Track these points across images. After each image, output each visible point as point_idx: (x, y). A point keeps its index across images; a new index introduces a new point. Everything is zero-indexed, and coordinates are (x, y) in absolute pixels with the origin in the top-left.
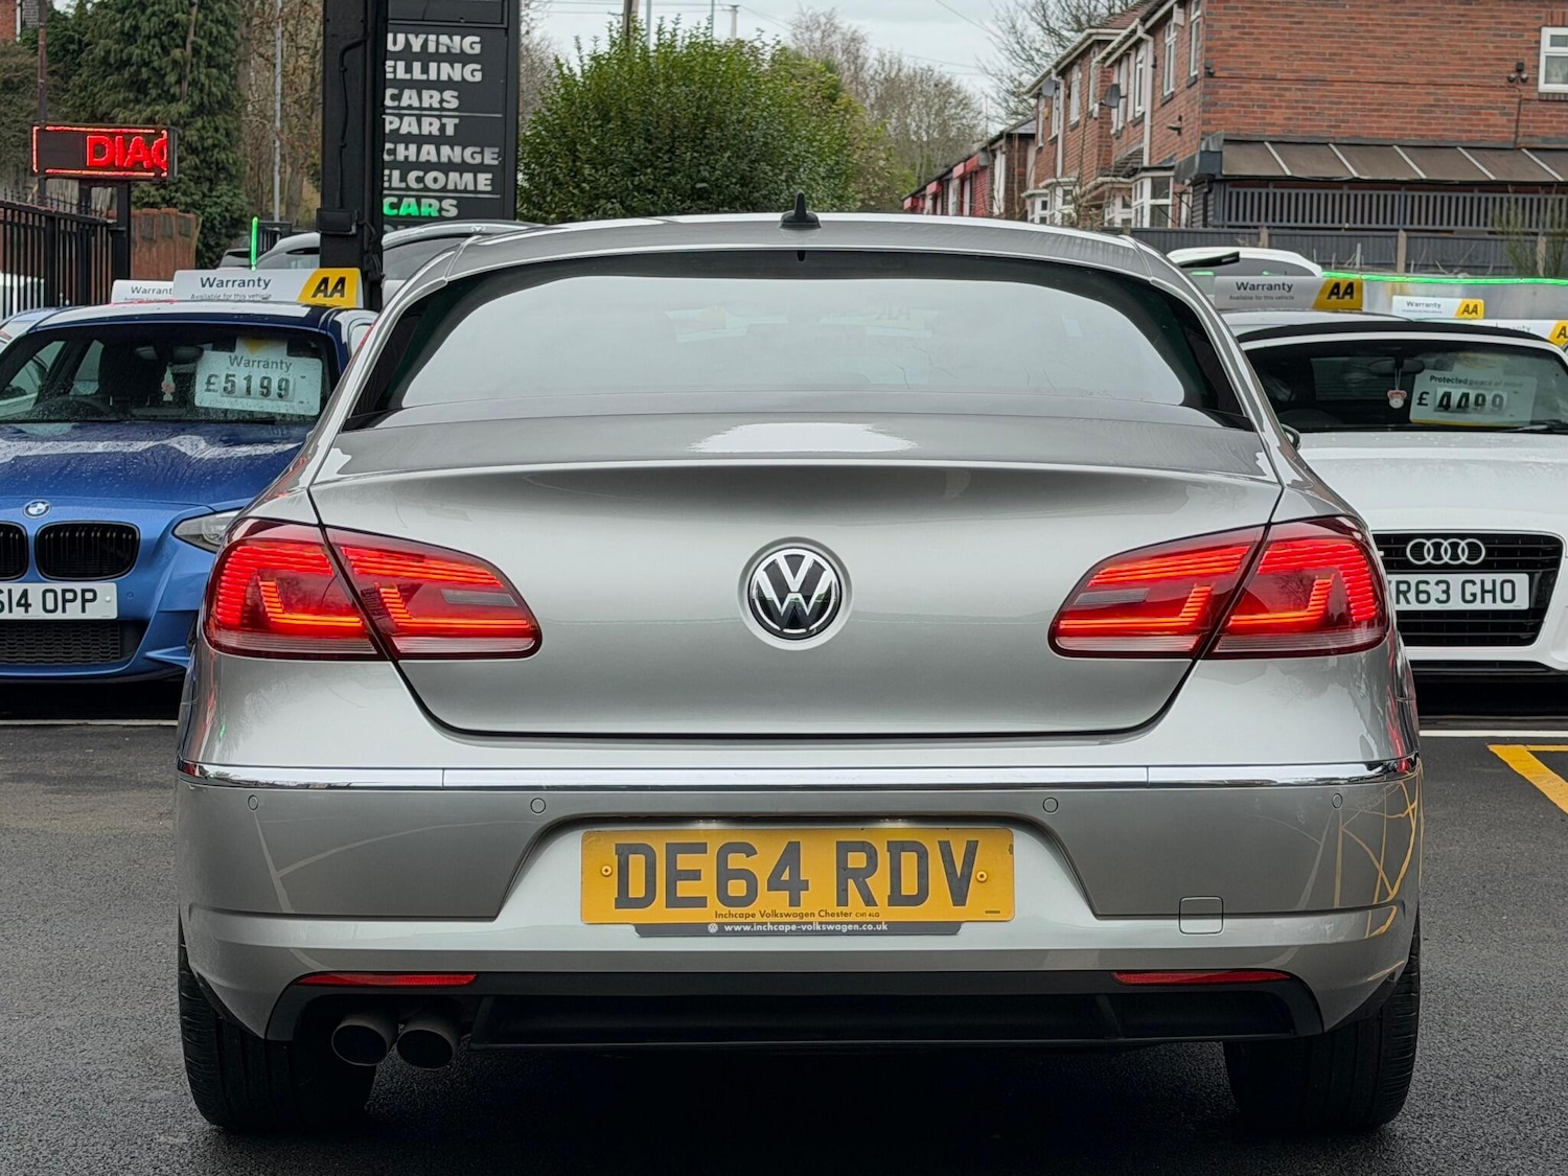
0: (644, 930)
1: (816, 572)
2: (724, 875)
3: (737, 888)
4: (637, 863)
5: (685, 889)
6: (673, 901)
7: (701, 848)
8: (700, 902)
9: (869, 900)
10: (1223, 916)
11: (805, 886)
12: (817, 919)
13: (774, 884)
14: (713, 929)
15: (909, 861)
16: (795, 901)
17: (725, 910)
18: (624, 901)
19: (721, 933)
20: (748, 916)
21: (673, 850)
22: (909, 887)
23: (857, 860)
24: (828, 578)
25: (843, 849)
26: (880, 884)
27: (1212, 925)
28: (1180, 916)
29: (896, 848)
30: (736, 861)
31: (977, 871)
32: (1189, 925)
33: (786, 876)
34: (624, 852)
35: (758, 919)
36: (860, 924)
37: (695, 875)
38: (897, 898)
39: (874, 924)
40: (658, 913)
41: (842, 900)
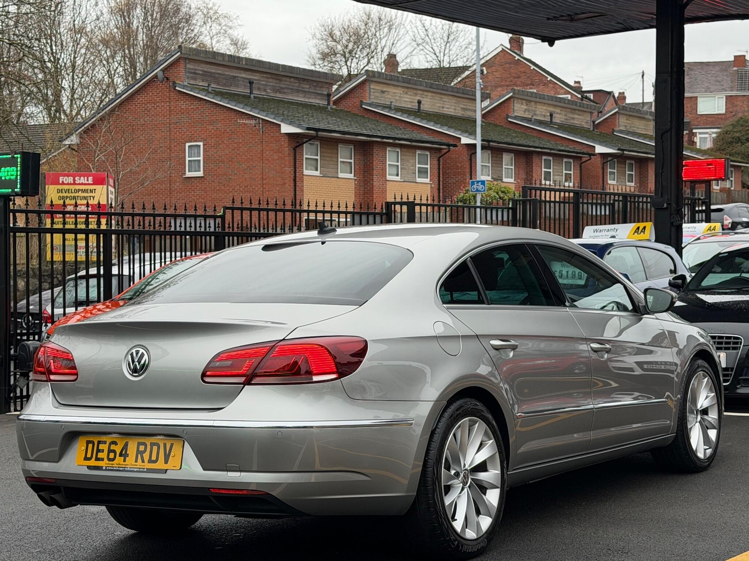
0: (89, 467)
1: (143, 355)
2: (110, 451)
3: (112, 455)
4: (90, 446)
5: (100, 455)
6: (97, 459)
7: (105, 443)
8: (102, 459)
9: (143, 461)
10: (241, 471)
11: (128, 455)
12: (129, 466)
13: (121, 455)
14: (104, 468)
15: (155, 448)
16: (124, 461)
17: (108, 462)
18: (86, 459)
19: (106, 470)
20: (112, 464)
21: (99, 442)
22: (154, 458)
23: (142, 448)
24: (146, 357)
25: (139, 444)
26: (146, 456)
27: (237, 474)
28: (227, 471)
29: (152, 445)
30: (113, 447)
31: (172, 454)
32: (231, 474)
33: (124, 453)
34: (88, 442)
35: (115, 466)
36: (140, 468)
37: (103, 451)
38: (150, 461)
39: (143, 469)
40: (92, 463)
41: (136, 461)
